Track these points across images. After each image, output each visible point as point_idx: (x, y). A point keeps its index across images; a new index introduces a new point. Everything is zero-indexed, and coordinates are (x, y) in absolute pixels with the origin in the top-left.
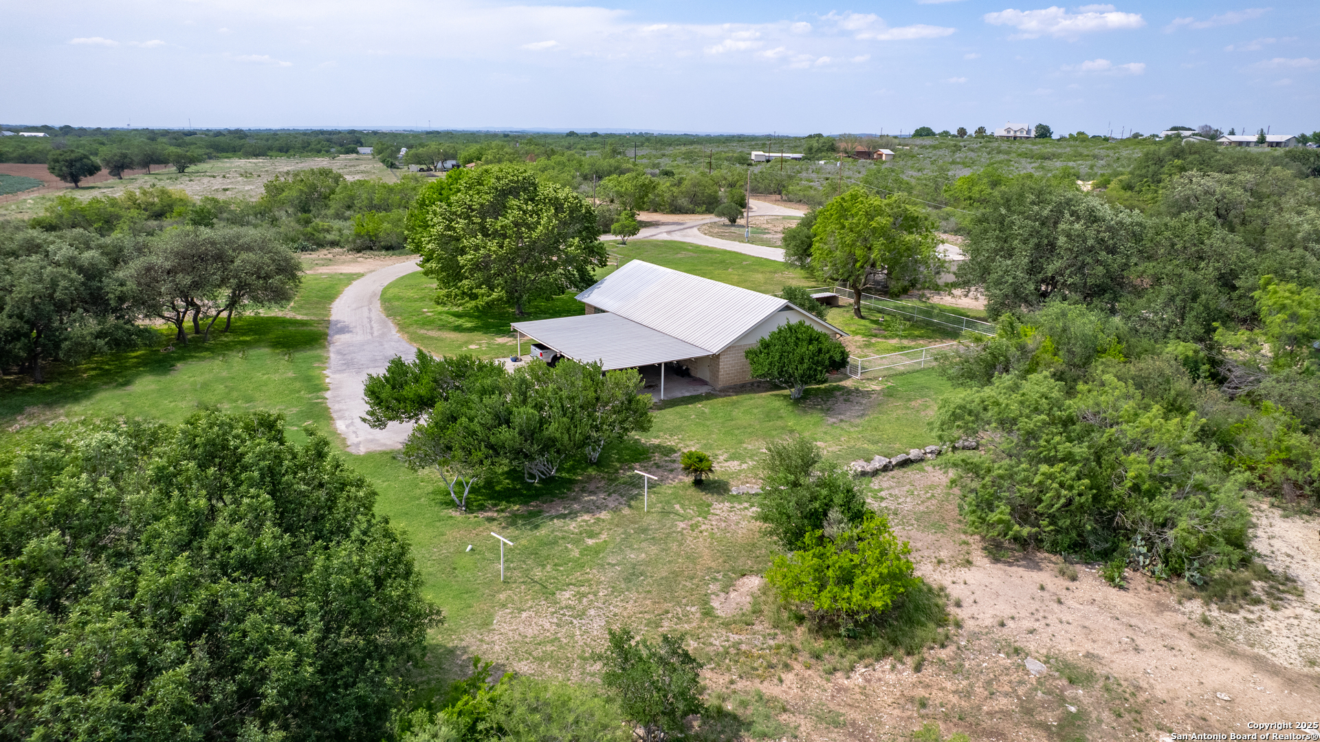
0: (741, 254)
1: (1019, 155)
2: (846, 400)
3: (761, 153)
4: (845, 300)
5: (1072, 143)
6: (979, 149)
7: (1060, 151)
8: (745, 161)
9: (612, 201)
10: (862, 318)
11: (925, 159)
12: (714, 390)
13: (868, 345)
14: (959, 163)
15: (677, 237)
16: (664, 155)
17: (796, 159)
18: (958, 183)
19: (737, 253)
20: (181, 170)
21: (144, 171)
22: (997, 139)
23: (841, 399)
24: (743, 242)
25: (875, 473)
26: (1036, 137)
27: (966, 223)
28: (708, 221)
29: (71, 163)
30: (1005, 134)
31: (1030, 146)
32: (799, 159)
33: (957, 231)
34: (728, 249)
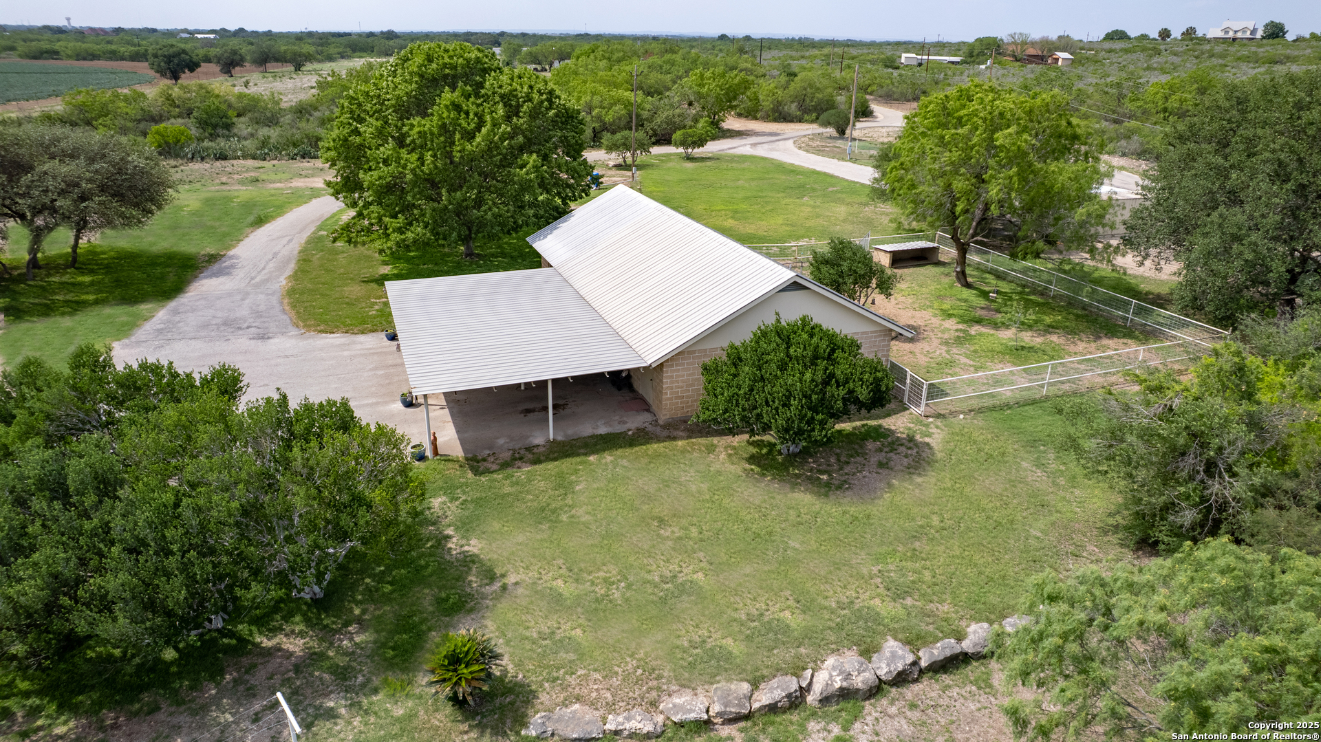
0: (832, 176)
1: (1239, 59)
2: (881, 465)
3: (914, 55)
4: (949, 252)
5: (1314, 43)
6: (1185, 52)
7: (1296, 53)
8: (891, 64)
9: (690, 104)
10: (968, 286)
11: (1111, 64)
12: (655, 423)
13: (960, 341)
14: (1155, 69)
15: (761, 152)
16: (803, 57)
17: (953, 63)
18: (1152, 90)
19: (826, 174)
20: (298, 68)
21: (261, 69)
22: (1209, 41)
23: (874, 460)
24: (843, 160)
25: (876, 690)
26: (1263, 38)
27: (1157, 143)
28: (810, 132)
29: (169, 59)
30: (1221, 35)
31: (1253, 49)
32: (957, 63)
33: (1140, 154)
34: (818, 169)
